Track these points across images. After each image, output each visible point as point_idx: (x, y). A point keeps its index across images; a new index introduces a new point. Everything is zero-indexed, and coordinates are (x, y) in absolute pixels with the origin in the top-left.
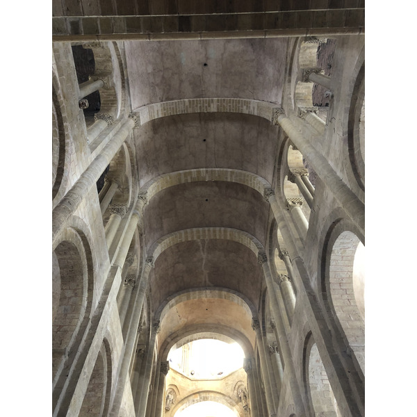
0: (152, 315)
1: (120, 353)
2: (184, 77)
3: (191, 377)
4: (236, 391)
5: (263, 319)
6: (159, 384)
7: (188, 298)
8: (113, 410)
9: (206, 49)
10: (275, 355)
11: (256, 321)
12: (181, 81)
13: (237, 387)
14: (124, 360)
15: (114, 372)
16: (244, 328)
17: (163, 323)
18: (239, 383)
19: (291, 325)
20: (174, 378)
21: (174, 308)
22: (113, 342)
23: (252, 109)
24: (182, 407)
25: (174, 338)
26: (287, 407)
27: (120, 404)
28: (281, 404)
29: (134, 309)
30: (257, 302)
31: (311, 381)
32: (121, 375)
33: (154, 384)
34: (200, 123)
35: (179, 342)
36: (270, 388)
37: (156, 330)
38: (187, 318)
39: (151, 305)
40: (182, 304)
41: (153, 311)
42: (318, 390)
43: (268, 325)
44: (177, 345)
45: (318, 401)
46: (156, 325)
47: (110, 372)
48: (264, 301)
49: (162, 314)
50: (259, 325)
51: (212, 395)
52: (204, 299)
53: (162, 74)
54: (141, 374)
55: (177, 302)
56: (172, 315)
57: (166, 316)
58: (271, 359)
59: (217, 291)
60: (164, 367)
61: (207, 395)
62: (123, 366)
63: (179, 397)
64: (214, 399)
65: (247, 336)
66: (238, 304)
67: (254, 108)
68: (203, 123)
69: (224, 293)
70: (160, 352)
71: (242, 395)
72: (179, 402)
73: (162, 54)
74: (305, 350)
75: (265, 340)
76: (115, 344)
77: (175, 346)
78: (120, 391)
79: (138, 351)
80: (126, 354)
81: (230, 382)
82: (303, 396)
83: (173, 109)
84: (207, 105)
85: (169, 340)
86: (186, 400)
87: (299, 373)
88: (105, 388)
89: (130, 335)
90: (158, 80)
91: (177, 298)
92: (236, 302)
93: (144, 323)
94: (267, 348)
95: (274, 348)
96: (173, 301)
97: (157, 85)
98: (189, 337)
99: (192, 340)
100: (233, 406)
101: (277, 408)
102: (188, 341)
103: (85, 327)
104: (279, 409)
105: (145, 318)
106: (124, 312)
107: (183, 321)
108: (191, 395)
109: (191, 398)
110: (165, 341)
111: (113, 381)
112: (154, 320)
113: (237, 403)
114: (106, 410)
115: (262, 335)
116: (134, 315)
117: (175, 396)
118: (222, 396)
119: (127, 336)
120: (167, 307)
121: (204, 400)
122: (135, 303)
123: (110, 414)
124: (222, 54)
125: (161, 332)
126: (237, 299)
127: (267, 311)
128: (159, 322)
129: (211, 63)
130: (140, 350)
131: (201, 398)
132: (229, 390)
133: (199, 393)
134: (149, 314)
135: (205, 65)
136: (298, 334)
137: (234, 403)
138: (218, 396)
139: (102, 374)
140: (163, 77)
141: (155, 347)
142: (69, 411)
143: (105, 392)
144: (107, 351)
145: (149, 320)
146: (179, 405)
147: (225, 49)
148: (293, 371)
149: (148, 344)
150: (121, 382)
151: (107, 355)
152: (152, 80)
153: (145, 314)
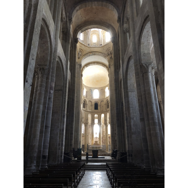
0: (68, 14)
1: (53, 29)
3: (88, 46)
4: (107, 52)
5: (123, 17)
6: (74, 47)
7: (86, 6)
8: (54, 52)
10: (126, 34)
11: (119, 18)
13: (108, 50)
14: (56, 32)
15: (52, 37)
16: (113, 23)
17: (73, 19)
18: (109, 49)
19: (137, 16)
20: (81, 46)
21: (79, 11)
22: (48, 22)
24: (85, 57)
25: (80, 27)
26: (129, 53)
27: (57, 50)
28: (126, 53)
29: (57, 8)
30: (121, 8)
31: (142, 41)
32: (55, 38)
33: (72, 46)
35: (82, 30)
36: (122, 48)
37: (70, 22)
38: (86, 18)
39: (67, 9)
40: (82, 9)
41: (68, 12)
42: (145, 44)
43: (125, 20)
44: (81, 31)
45: (143, 49)
46: (70, 20)
47: (50, 36)
48: (125, 7)
49: (73, 14)
50: (120, 20)
51: (97, 53)
52: (94, 7)
54: (66, 41)
55: (80, 8)
56: (78, 15)
57: (75, 16)
58: (124, 36)
59: (100, 2)
60: (76, 40)
61: (95, 53)
62: (56, 35)
63: (83, 54)
64: (98, 55)
65: (114, 26)
66: (111, 10)
69: (104, 3)
70: (73, 34)
71: (110, 53)
72: (84, 55)
74: (142, 27)
75: (123, 27)
76: (50, 23)
77: (80, 31)
78: (56, 45)
79: (63, 32)
80: (56, 29)
81: (105, 48)
82: (137, 47)
85: (77, 28)
86: (86, 55)
87: (137, 38)
88: (49, 43)
89: (57, 21)
91: (80, 6)
92: (110, 8)
93: (64, 18)
94: (123, 31)
95: (126, 31)
96: (78, 8)
98: (87, 27)
99: (88, 29)
100: (106, 57)
101: (124, 55)
102: (86, 30)
103: (31, 9)
104: (125, 55)
105: (64, 15)
106: (53, 9)
107: (84, 19)
108: (88, 53)
109: (88, 54)
110: (76, 29)
111: (52, 41)
112: (69, 17)
113: (107, 56)
114: (51, 52)
115: (121, 25)
116: (58, 11)
117: (82, 53)
118: (101, 53)
119: (56, 21)
120: (75, 11)
121: (94, 55)
122: (57, 4)
123: (53, 54)
125: (73, 24)
126: (111, 7)
127: (125, 12)
128: (72, 18)
130: (64, 31)
131: (92, 54)
132: (104, 51)
133: (91, 52)
134: (66, 13)
136: (140, 19)
137: (106, 56)
138: (100, 53)
139: (47, 37)
141: (71, 31)
142: (32, 47)
143: (49, 45)
144: (46, 26)
145: (66, 17)
146: (84, 56)
148: (134, 38)
149: (67, 29)
150: (56, 41)
151: (47, 28)
153: (64, 13)
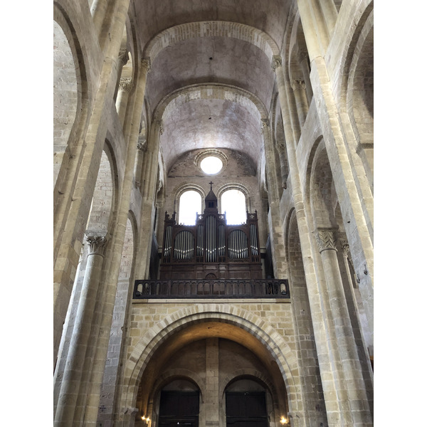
2: (231, 52)
9: (210, 69)
12: (233, 50)
23: (167, 40)
34: (217, 9)
53: (249, 61)
67: (165, 41)
68: (215, 8)
73: (246, 74)
83: (243, 34)
84: (210, 31)
90: (253, 58)
97: (254, 55)
124: (197, 67)
129: (206, 60)
135: (211, 59)
140: (248, 59)
147: (195, 71)
152: (258, 62)
